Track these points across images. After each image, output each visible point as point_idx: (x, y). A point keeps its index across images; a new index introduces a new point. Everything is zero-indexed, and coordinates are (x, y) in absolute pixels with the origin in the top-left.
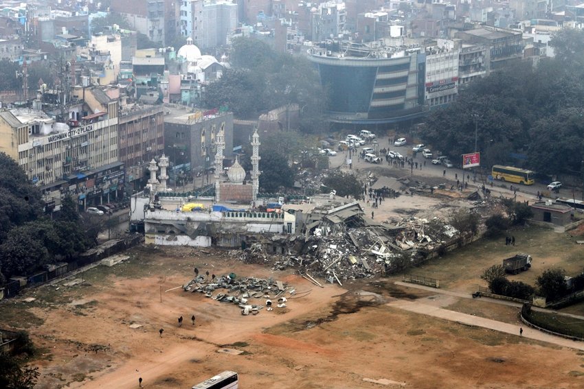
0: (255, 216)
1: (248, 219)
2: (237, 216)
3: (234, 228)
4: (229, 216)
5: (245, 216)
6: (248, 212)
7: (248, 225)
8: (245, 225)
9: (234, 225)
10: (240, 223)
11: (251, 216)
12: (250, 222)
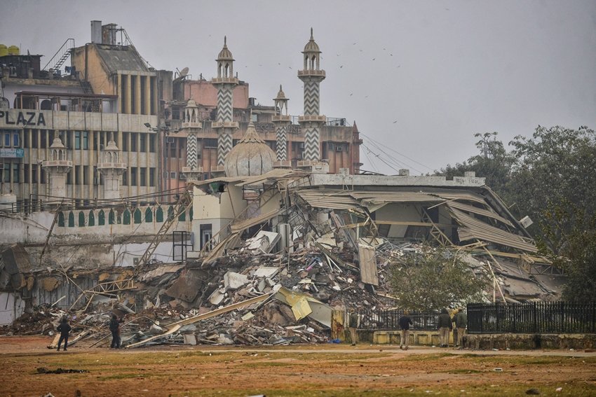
0: (138, 221)
1: (121, 229)
2: (92, 223)
3: (81, 261)
4: (72, 224)
5: (111, 222)
6: (120, 208)
7: (116, 248)
8: (107, 251)
9: (82, 252)
10: (97, 245)
11: (127, 222)
12: (124, 240)
